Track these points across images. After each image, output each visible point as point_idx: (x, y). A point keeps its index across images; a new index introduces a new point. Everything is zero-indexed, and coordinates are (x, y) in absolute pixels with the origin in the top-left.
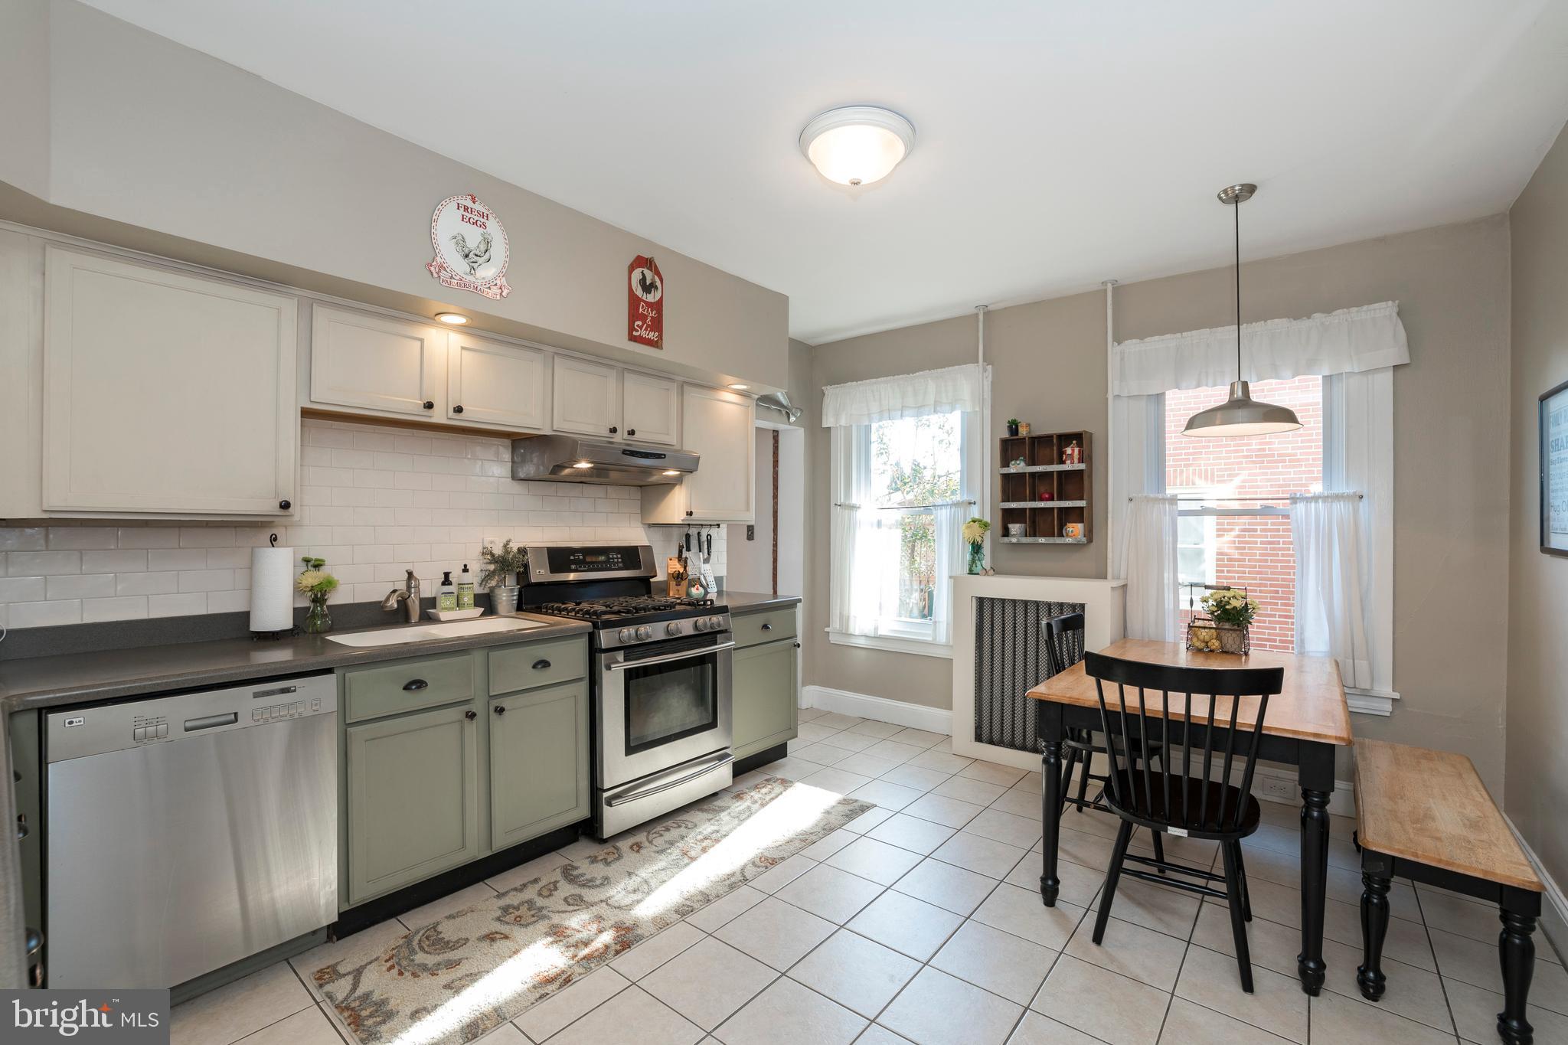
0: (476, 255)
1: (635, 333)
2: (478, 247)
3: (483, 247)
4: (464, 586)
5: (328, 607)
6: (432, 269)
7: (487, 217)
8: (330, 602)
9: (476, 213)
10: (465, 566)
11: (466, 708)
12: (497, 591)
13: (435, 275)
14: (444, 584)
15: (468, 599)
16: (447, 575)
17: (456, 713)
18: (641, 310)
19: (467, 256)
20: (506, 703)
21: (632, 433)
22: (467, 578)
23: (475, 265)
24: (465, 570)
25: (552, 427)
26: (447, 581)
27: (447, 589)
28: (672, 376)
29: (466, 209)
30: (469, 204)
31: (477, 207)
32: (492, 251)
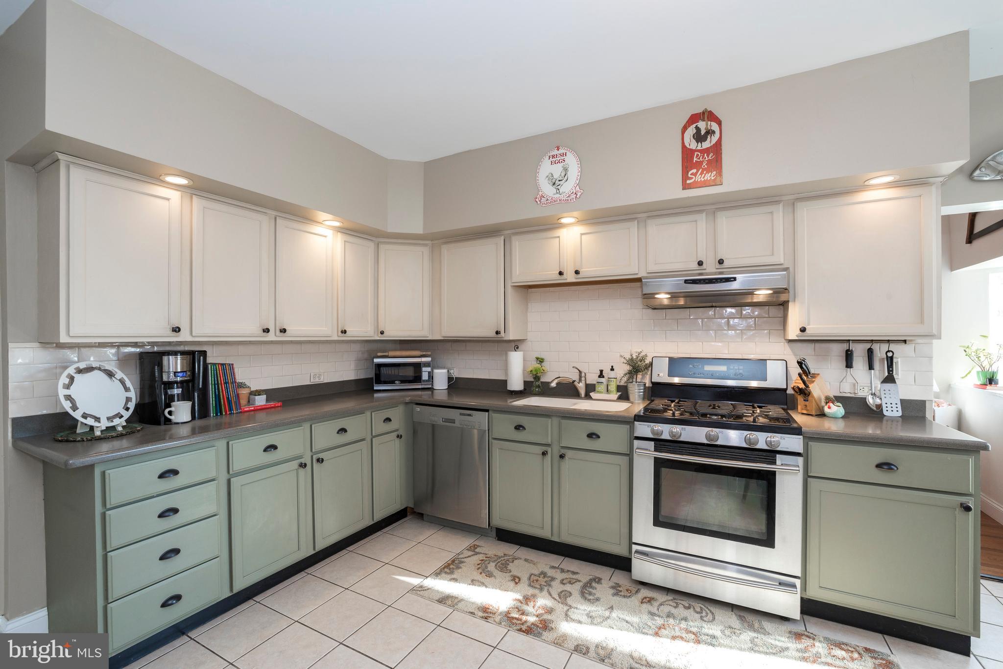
0: (560, 181)
1: (688, 182)
2: (560, 175)
3: (563, 174)
4: (611, 379)
5: (541, 382)
6: (537, 200)
7: (566, 154)
8: (542, 380)
9: (559, 156)
10: (612, 367)
11: (544, 448)
12: (630, 386)
13: (539, 202)
14: (600, 377)
15: (613, 387)
16: (601, 371)
17: (539, 450)
18: (695, 159)
19: (554, 184)
20: (569, 454)
21: (721, 262)
22: (612, 374)
23: (559, 187)
24: (612, 369)
25: (646, 271)
26: (601, 375)
27: (602, 380)
28: (777, 199)
29: (553, 157)
30: (555, 152)
31: (561, 151)
32: (569, 173)
